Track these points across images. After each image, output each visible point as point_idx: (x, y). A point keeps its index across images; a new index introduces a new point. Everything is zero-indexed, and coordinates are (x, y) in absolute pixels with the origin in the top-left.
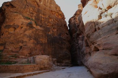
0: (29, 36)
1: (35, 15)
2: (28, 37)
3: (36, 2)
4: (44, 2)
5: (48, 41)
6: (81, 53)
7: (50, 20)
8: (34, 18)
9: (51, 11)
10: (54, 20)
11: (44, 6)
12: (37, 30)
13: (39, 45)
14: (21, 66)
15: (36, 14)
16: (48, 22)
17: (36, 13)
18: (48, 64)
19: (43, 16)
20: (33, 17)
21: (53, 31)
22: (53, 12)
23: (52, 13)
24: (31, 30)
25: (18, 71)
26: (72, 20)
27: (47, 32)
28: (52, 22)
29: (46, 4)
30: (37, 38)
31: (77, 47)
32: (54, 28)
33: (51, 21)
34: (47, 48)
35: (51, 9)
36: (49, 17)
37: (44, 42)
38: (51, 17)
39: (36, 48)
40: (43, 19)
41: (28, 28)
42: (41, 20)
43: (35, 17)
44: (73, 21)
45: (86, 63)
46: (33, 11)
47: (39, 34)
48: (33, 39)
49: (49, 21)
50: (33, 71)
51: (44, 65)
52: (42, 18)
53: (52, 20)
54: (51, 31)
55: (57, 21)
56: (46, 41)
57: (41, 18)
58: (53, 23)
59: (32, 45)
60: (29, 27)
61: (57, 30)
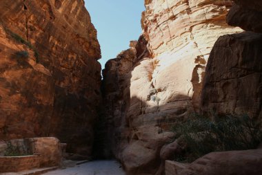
0: (11, 85)
1: (38, 34)
2: (8, 85)
3: (48, 4)
4: (67, 10)
5: (55, 101)
6: (114, 134)
7: (70, 56)
8: (33, 42)
9: (78, 36)
10: (77, 57)
11: (65, 19)
12: (36, 73)
13: (31, 110)
14: (15, 159)
15: (41, 34)
16: (64, 59)
17: (41, 31)
18: (55, 155)
19: (56, 43)
20: (31, 37)
21: (70, 82)
22: (81, 40)
23: (78, 41)
24: (19, 71)
25: (7, 168)
26: (113, 64)
27: (57, 82)
28: (73, 62)
29: (70, 17)
30: (31, 91)
31: (110, 121)
32: (74, 75)
33: (72, 58)
34: (49, 117)
35: (77, 32)
36: (70, 48)
37: (45, 104)
38: (73, 49)
39: (22, 115)
40: (54, 49)
41: (15, 63)
42: (51, 52)
43: (37, 39)
44: (113, 68)
45: (120, 154)
46: (34, 25)
47: (40, 83)
48: (21, 93)
49: (67, 58)
50: (30, 169)
51: (49, 158)
52: (53, 46)
53: (75, 58)
54: (67, 82)
55: (84, 61)
56: (52, 103)
57: (51, 46)
58: (75, 63)
59: (14, 108)
60: (18, 61)
61: (80, 81)
